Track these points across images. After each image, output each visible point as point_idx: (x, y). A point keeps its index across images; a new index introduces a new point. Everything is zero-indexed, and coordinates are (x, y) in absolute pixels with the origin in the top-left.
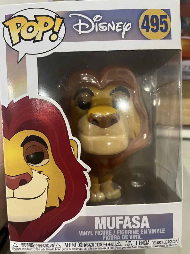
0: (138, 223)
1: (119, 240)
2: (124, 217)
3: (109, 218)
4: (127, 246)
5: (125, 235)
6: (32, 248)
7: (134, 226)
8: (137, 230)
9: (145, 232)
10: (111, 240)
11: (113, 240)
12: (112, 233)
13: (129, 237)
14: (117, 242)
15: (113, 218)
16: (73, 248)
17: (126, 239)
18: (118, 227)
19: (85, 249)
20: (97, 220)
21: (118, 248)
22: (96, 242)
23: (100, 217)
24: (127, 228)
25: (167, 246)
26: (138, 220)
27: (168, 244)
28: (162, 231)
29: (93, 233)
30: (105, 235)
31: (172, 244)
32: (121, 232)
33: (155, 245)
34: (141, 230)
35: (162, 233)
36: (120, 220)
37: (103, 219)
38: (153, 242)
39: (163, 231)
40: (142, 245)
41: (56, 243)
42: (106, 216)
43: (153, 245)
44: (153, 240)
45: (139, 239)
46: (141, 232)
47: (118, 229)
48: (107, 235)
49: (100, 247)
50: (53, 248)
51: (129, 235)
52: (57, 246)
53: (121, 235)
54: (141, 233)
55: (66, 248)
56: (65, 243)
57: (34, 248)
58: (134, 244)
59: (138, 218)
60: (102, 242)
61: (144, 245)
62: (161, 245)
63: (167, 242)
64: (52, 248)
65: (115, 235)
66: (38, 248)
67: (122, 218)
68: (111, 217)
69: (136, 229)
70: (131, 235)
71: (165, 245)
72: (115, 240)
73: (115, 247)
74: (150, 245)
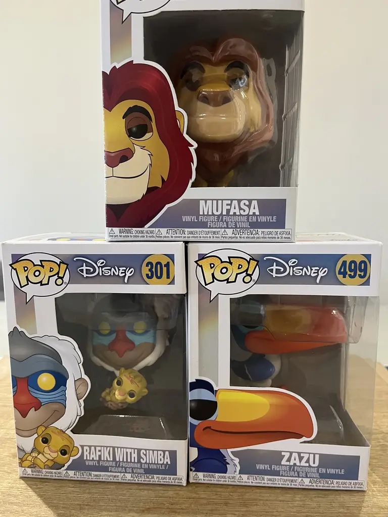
0: (246, 208)
1: (225, 228)
2: (232, 200)
3: (215, 202)
4: (233, 236)
5: (232, 222)
6: (131, 235)
7: (242, 212)
8: (245, 217)
9: (254, 219)
10: (216, 228)
11: (219, 228)
12: (218, 220)
13: (236, 225)
14: (223, 230)
15: (220, 202)
16: (176, 235)
17: (233, 227)
18: (224, 213)
19: (188, 237)
20: (202, 203)
21: (223, 238)
22: (201, 230)
23: (206, 200)
24: (235, 213)
25: (278, 238)
26: (247, 206)
27: (280, 236)
28: (272, 219)
29: (198, 218)
30: (210, 221)
31: (284, 236)
32: (228, 219)
33: (265, 236)
34: (250, 217)
35: (273, 222)
36: (227, 205)
37: (209, 202)
38: (263, 232)
39: (274, 219)
40: (251, 236)
41: (157, 229)
42: (212, 200)
43: (262, 236)
44: (263, 230)
45: (247, 228)
46: (250, 219)
47: (224, 215)
48: (213, 222)
49: (204, 236)
50: (154, 235)
51: (236, 222)
52: (158, 233)
53: (228, 222)
54: (250, 221)
55: (167, 235)
56: (166, 229)
57: (133, 235)
58: (241, 233)
59: (247, 203)
60: (207, 230)
61: (253, 236)
62: (272, 236)
63: (279, 232)
64: (152, 235)
65: (221, 221)
66: (138, 235)
67: (229, 202)
68: (217, 200)
69: (244, 215)
70: (238, 222)
71: (277, 236)
72: (221, 228)
73: (220, 236)
74: (259, 236)
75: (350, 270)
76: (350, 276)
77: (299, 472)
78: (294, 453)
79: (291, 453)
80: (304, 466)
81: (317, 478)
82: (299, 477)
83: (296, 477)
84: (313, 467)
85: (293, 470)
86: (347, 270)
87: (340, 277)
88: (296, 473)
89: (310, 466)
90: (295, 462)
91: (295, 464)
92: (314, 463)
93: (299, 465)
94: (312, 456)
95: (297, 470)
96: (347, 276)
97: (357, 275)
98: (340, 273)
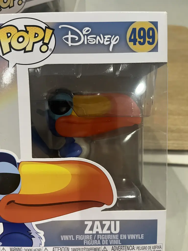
75: (140, 37)
76: (140, 43)
77: (102, 240)
78: (96, 222)
79: (94, 222)
80: (106, 234)
81: (119, 245)
82: (101, 245)
83: (99, 245)
84: (114, 234)
85: (96, 239)
86: (137, 37)
87: (131, 44)
88: (99, 241)
89: (111, 233)
90: (97, 230)
91: (97, 233)
92: (115, 230)
93: (101, 233)
94: (113, 223)
95: (99, 238)
96: (137, 43)
97: (146, 42)
98: (131, 40)
